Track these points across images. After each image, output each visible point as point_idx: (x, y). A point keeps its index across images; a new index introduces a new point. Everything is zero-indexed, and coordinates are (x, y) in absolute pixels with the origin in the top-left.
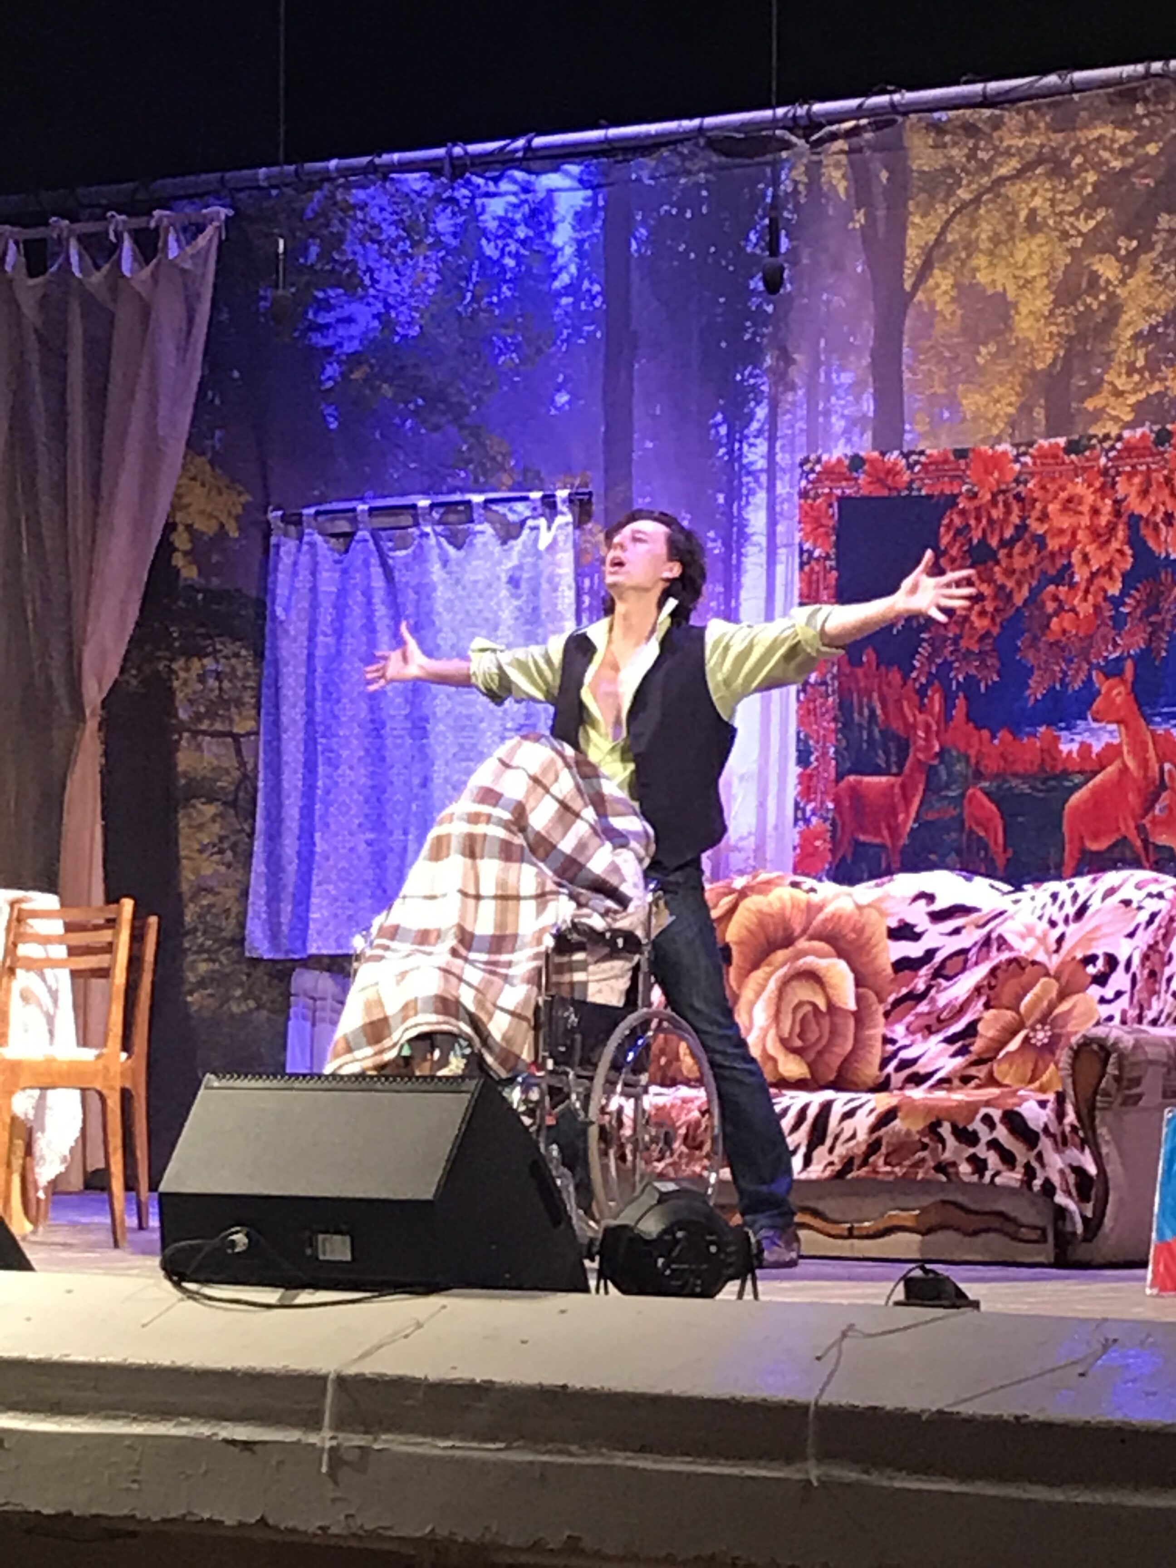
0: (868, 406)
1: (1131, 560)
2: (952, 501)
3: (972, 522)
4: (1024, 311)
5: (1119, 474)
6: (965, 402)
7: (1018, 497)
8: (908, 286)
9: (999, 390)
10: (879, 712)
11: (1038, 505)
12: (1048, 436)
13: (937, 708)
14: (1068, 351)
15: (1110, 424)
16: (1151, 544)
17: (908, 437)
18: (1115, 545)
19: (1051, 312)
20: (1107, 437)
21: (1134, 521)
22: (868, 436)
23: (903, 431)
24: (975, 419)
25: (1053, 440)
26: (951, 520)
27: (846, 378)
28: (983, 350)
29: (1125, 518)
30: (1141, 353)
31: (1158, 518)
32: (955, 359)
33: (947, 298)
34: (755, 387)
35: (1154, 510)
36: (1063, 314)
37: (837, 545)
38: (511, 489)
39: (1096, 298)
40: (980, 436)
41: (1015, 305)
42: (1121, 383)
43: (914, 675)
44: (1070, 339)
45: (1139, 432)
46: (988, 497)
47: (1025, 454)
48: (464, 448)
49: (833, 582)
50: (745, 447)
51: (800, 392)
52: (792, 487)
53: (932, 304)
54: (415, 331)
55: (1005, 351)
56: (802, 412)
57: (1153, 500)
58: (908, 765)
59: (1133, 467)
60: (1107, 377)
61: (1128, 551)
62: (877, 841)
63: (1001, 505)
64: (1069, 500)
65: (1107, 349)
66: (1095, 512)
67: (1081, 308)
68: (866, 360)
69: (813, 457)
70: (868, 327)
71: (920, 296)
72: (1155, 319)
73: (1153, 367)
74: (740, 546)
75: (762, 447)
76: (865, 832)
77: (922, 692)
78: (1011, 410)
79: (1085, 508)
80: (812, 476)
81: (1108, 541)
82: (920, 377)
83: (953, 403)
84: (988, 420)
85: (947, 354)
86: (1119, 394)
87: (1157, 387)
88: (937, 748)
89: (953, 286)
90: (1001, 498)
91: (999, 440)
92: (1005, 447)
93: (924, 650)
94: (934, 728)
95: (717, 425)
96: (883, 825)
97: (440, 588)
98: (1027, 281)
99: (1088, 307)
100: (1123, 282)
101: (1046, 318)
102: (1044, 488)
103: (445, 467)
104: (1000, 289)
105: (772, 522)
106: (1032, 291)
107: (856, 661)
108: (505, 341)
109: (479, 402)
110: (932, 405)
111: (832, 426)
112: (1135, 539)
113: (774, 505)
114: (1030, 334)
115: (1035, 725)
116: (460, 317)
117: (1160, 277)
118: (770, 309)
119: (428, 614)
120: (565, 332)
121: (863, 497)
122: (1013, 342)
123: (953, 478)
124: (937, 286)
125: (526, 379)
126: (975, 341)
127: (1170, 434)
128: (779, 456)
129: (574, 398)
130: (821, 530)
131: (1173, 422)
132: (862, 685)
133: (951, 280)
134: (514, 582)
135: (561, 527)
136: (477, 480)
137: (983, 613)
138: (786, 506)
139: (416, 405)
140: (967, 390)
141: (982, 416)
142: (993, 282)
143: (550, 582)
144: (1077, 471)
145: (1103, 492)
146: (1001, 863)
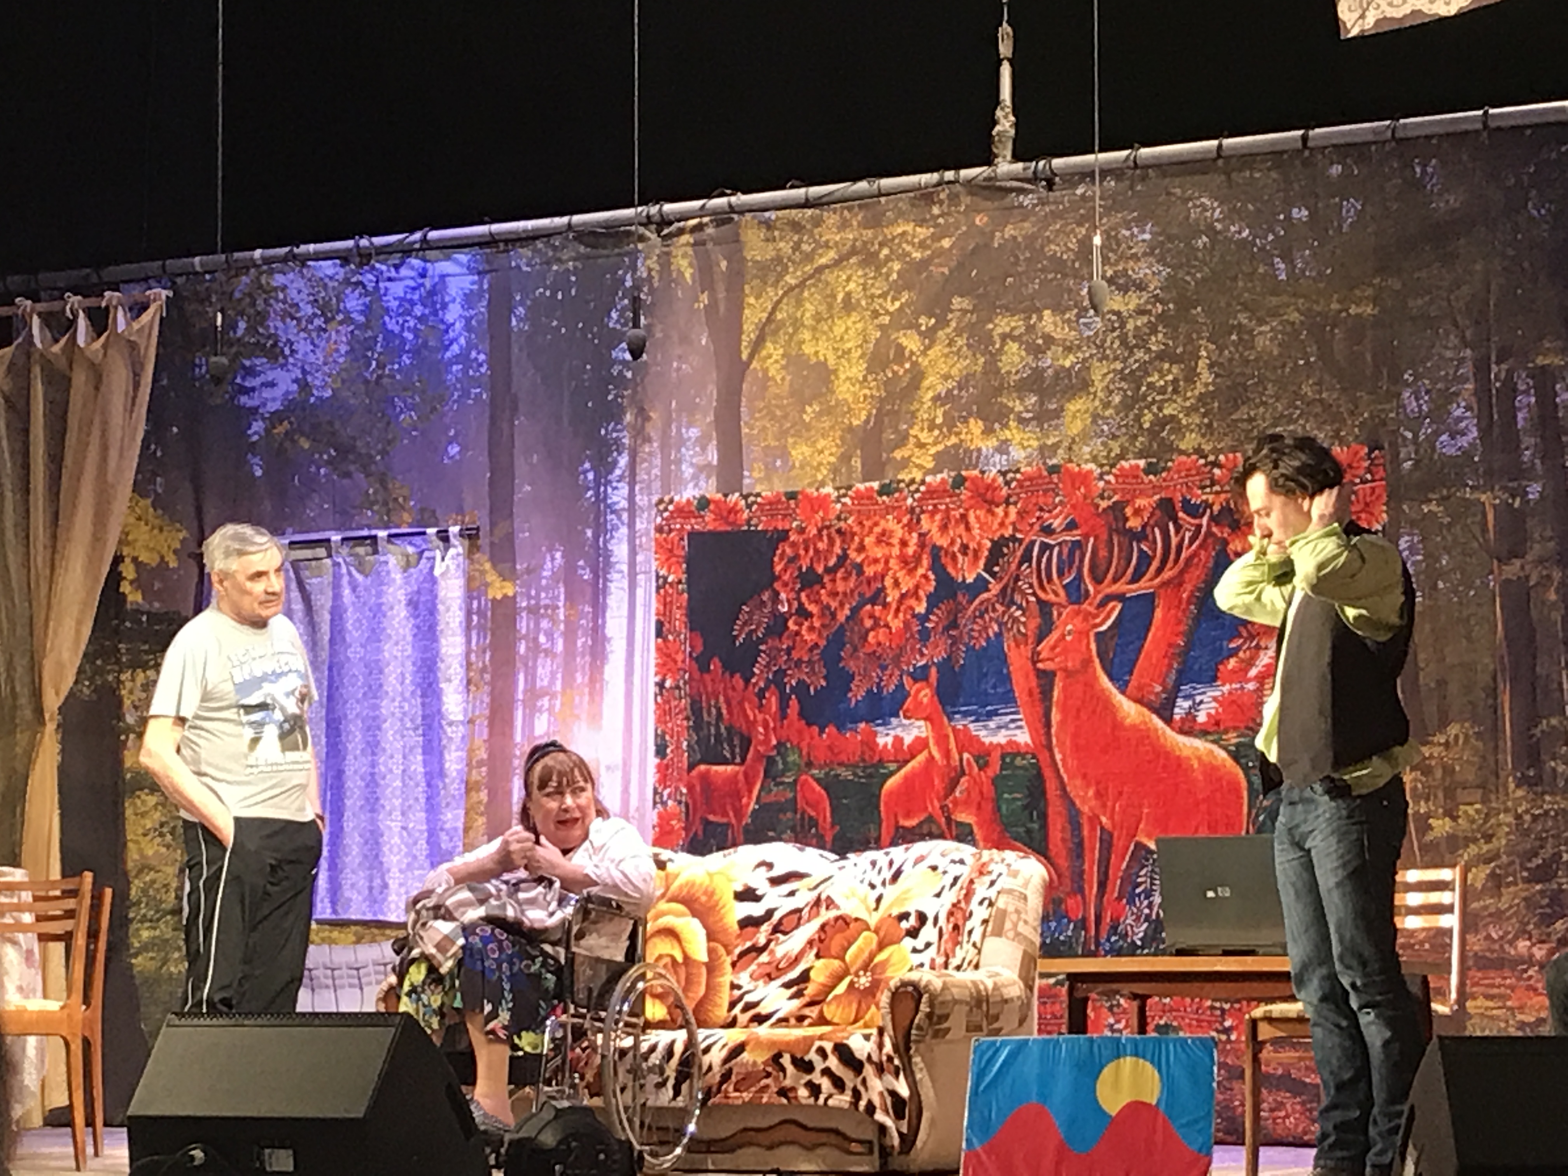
0: (713, 456)
1: (934, 583)
2: (784, 535)
3: (802, 552)
4: (842, 376)
5: (923, 512)
6: (793, 453)
7: (839, 531)
8: (744, 356)
9: (821, 444)
10: (724, 711)
11: (857, 539)
12: (865, 480)
13: (774, 709)
14: (879, 410)
15: (915, 470)
16: (950, 569)
17: (746, 481)
18: (921, 571)
19: (865, 377)
20: (913, 481)
21: (936, 552)
22: (713, 481)
23: (742, 477)
24: (802, 467)
25: (868, 484)
26: (784, 551)
27: (694, 433)
28: (808, 409)
29: (928, 550)
30: (940, 412)
31: (956, 549)
32: (785, 417)
33: (778, 366)
34: (618, 439)
35: (953, 543)
36: (875, 380)
37: (688, 571)
38: (410, 526)
39: (902, 366)
40: (806, 482)
41: (835, 372)
42: (924, 437)
43: (754, 680)
44: (881, 400)
45: (939, 477)
46: (814, 531)
47: (845, 496)
48: (371, 491)
49: (685, 604)
50: (609, 490)
51: (655, 445)
52: (649, 522)
53: (766, 371)
54: (328, 393)
55: (828, 411)
56: (658, 461)
57: (951, 533)
58: (750, 756)
59: (935, 506)
60: (912, 432)
61: (932, 577)
62: (725, 820)
63: (825, 538)
64: (883, 533)
65: (912, 408)
66: (904, 543)
67: (890, 375)
68: (710, 418)
69: (666, 499)
70: (712, 390)
71: (755, 364)
72: (950, 384)
73: (950, 424)
74: (606, 572)
75: (624, 490)
76: (714, 813)
77: (761, 695)
78: (833, 459)
79: (895, 541)
80: (666, 514)
81: (915, 568)
82: (755, 432)
83: (784, 454)
84: (812, 467)
85: (778, 413)
86: (921, 445)
87: (954, 440)
88: (774, 742)
89: (783, 356)
90: (825, 532)
91: (823, 484)
92: (828, 490)
93: (762, 660)
94: (772, 725)
95: (585, 472)
96: (729, 807)
97: (350, 610)
98: (844, 352)
99: (895, 373)
100: (924, 353)
101: (861, 383)
102: (861, 523)
103: (354, 507)
104: (822, 358)
105: (633, 552)
106: (849, 361)
107: (704, 668)
108: (405, 402)
109: (384, 453)
110: (766, 455)
111: (682, 473)
112: (937, 566)
113: (634, 538)
114: (847, 396)
115: (856, 722)
116: (367, 382)
117: (955, 349)
118: (629, 375)
119: (340, 632)
120: (456, 394)
121: (710, 532)
122: (833, 403)
123: (785, 516)
124: (770, 356)
125: (423, 433)
126: (802, 403)
127: (965, 479)
128: (638, 498)
129: (464, 449)
130: (674, 559)
131: (967, 469)
132: (710, 689)
133: (781, 351)
134: (413, 604)
135: (453, 558)
136: (382, 519)
137: (811, 629)
138: (644, 539)
139: (330, 455)
140: (795, 443)
141: (808, 464)
142: (816, 353)
143: (443, 603)
144: (888, 509)
145: (910, 527)
146: (829, 838)
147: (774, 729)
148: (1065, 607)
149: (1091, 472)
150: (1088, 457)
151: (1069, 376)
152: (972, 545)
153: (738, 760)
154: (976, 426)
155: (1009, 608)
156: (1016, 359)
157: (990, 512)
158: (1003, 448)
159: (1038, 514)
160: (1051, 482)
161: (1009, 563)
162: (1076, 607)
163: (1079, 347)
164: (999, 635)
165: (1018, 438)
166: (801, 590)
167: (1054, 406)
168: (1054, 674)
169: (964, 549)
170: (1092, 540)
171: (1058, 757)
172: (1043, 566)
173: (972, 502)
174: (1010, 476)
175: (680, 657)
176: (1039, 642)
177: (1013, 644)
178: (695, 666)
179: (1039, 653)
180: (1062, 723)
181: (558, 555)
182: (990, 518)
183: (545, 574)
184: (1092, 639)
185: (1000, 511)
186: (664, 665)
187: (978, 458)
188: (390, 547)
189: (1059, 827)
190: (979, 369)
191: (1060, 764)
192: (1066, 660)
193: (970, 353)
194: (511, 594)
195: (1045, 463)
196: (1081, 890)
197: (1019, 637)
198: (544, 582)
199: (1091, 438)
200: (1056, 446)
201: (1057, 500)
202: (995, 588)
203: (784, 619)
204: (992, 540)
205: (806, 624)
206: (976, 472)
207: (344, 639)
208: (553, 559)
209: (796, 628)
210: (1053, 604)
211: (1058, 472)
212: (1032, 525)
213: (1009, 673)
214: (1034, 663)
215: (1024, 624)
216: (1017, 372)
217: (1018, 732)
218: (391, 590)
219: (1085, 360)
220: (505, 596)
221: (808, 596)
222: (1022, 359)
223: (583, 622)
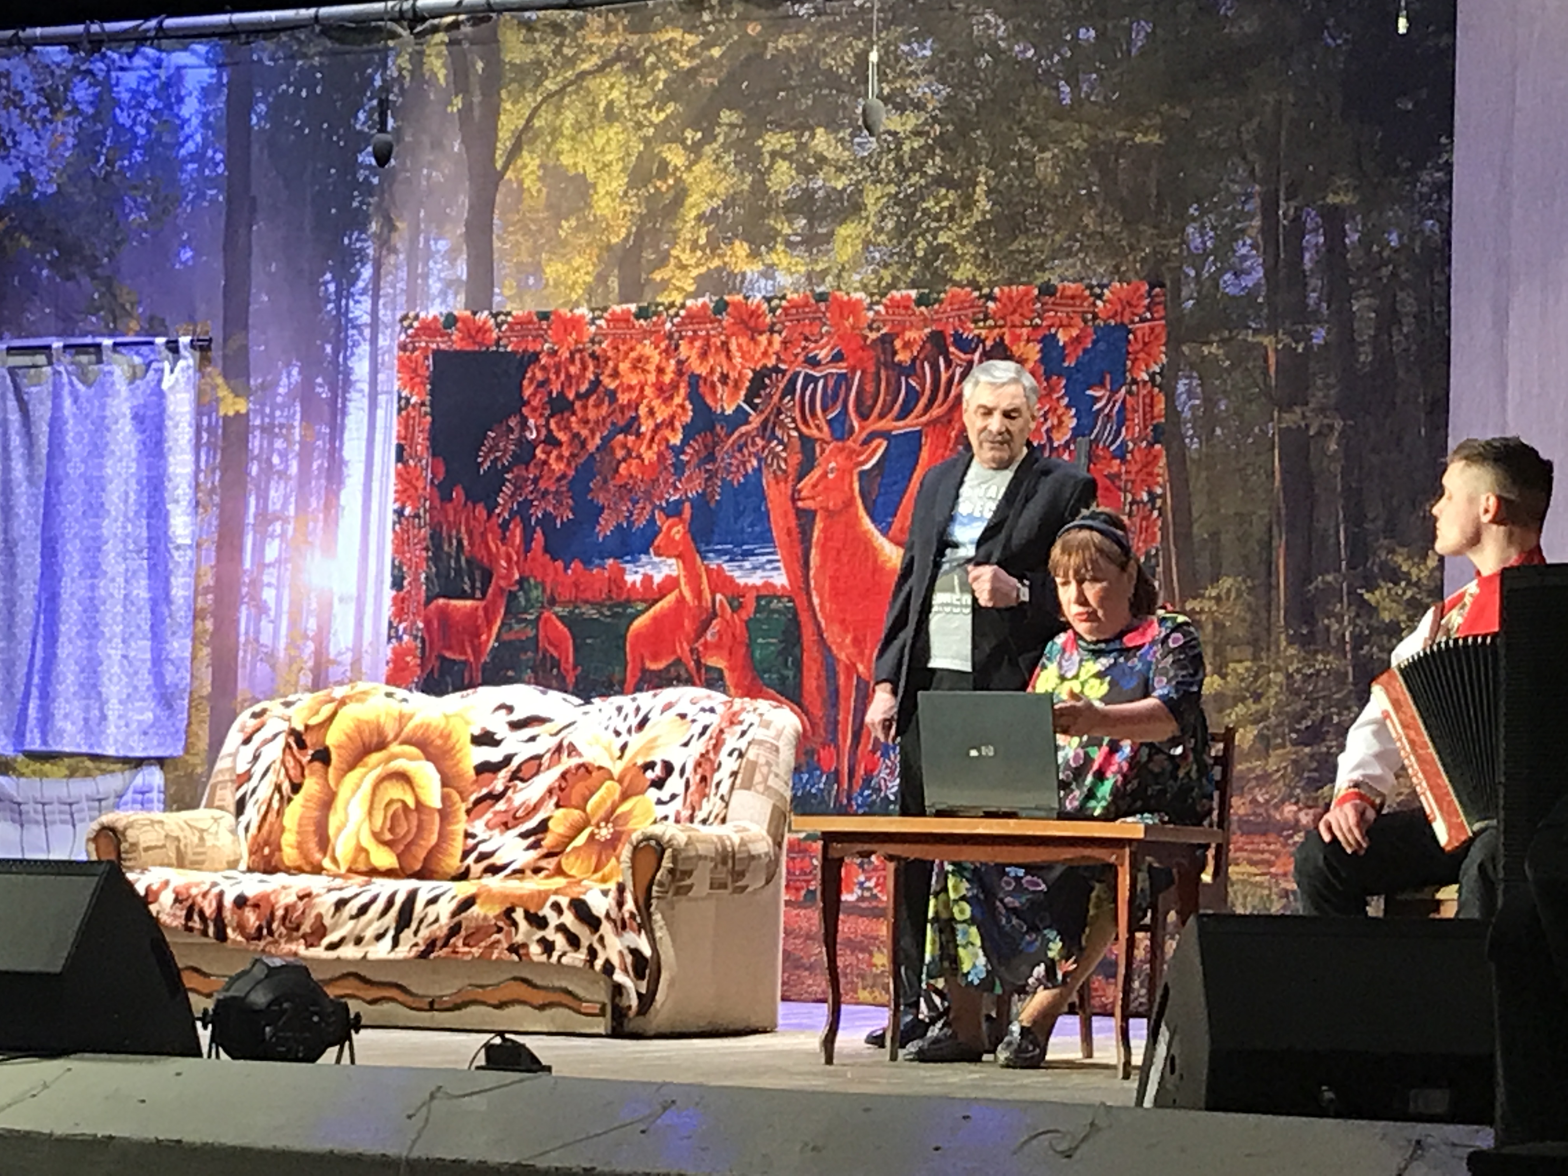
0: (462, 270)
1: (691, 414)
2: (535, 357)
3: (553, 377)
4: (602, 191)
5: (681, 338)
6: (548, 270)
7: (593, 356)
8: (499, 165)
9: (577, 261)
10: (466, 543)
11: (611, 364)
12: (620, 303)
13: (518, 541)
14: (639, 228)
15: (675, 293)
16: (709, 401)
17: (497, 299)
18: (677, 400)
19: (626, 193)
20: (672, 305)
21: (695, 381)
22: (462, 298)
23: (492, 294)
24: (556, 286)
25: (625, 306)
26: (534, 374)
28: (563, 223)
29: (686, 378)
30: (703, 232)
31: (715, 379)
32: (541, 231)
33: (533, 177)
34: (362, 249)
35: (712, 371)
36: (636, 195)
37: (432, 393)
38: (137, 334)
39: (665, 180)
40: (561, 301)
41: (594, 185)
42: (686, 258)
43: (497, 511)
44: (642, 217)
45: (700, 301)
46: (567, 355)
47: (600, 317)
48: (96, 296)
49: (427, 427)
50: (351, 303)
51: (402, 257)
52: (392, 340)
53: (521, 183)
54: (52, 189)
55: (585, 226)
56: (403, 274)
57: (711, 362)
58: (490, 591)
59: (695, 332)
60: (674, 252)
61: (690, 407)
62: (463, 658)
63: (578, 362)
64: (639, 360)
65: (674, 227)
66: (660, 371)
67: (652, 191)
68: (461, 230)
69: (412, 314)
70: (464, 200)
71: (509, 175)
72: (716, 202)
73: (713, 246)
74: (345, 391)
75: (366, 303)
76: (450, 648)
77: (505, 526)
78: (589, 279)
79: (652, 367)
80: (410, 331)
81: (671, 397)
82: (507, 246)
83: (538, 269)
84: (568, 287)
85: (533, 227)
86: (683, 267)
87: (716, 263)
88: (517, 576)
89: (542, 166)
90: (578, 356)
91: (577, 305)
92: (583, 311)
93: (508, 489)
94: (515, 558)
95: (326, 283)
96: (467, 644)
97: (71, 422)
98: (605, 165)
99: (657, 189)
100: (689, 168)
101: (622, 198)
102: (616, 348)
103: (78, 312)
104: (581, 171)
105: (374, 371)
106: (609, 173)
107: (446, 498)
108: (135, 201)
109: (111, 255)
110: (519, 272)
111: (428, 286)
112: (695, 396)
113: (376, 356)
114: (606, 212)
115: (603, 558)
116: (94, 178)
117: (721, 166)
118: (375, 181)
119: (59, 445)
120: (191, 196)
121: (457, 352)
122: (591, 218)
123: (535, 338)
124: (525, 166)
125: (154, 235)
126: (558, 216)
127: (727, 304)
128: (381, 313)
129: (197, 253)
130: (418, 380)
131: (729, 293)
132: (451, 519)
133: (537, 162)
134: (138, 418)
135: (183, 370)
136: (107, 325)
137: (560, 458)
138: (386, 357)
139: (52, 255)
140: (550, 260)
141: (562, 283)
142: (575, 164)
143: (171, 418)
144: (646, 334)
145: (667, 353)
146: (571, 679)
147: (517, 563)
148: (828, 443)
149: (859, 301)
150: (857, 285)
151: (841, 201)
152: (733, 375)
153: (478, 594)
154: (741, 248)
155: (769, 442)
156: (786, 179)
157: (753, 339)
158: (769, 272)
159: (803, 343)
160: (818, 310)
161: (770, 396)
162: (840, 444)
163: (853, 169)
164: (758, 471)
165: (785, 262)
166: (552, 416)
167: (824, 230)
168: (814, 512)
169: (724, 378)
170: (859, 373)
171: (816, 601)
172: (807, 399)
173: (736, 328)
174: (775, 302)
175: (420, 484)
176: (800, 479)
177: (773, 482)
178: (437, 494)
179: (800, 491)
180: (822, 567)
181: (295, 371)
182: (752, 345)
183: (281, 390)
184: (855, 478)
185: (763, 339)
186: (405, 491)
187: (742, 282)
188: (116, 356)
189: (815, 674)
190: (745, 187)
191: (817, 609)
192: (828, 500)
193: (738, 171)
194: (243, 411)
195: (812, 291)
196: (835, 740)
197: (779, 473)
198: (279, 399)
199: (862, 266)
200: (825, 272)
201: (824, 329)
202: (756, 420)
203: (533, 445)
204: (754, 371)
205: (555, 453)
206: (740, 297)
207: (63, 452)
208: (289, 375)
209: (543, 457)
210: (817, 440)
211: (825, 300)
212: (797, 355)
213: (768, 511)
214: (794, 500)
215: (785, 460)
216: (787, 192)
217: (775, 573)
218: (116, 402)
219: (859, 182)
220: (237, 414)
221: (557, 424)
222: (793, 178)
223: (320, 443)
